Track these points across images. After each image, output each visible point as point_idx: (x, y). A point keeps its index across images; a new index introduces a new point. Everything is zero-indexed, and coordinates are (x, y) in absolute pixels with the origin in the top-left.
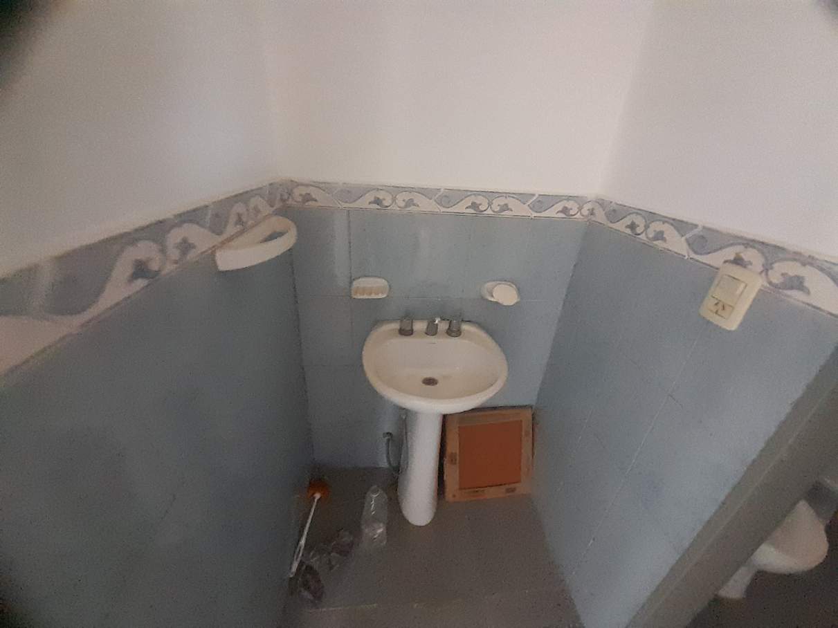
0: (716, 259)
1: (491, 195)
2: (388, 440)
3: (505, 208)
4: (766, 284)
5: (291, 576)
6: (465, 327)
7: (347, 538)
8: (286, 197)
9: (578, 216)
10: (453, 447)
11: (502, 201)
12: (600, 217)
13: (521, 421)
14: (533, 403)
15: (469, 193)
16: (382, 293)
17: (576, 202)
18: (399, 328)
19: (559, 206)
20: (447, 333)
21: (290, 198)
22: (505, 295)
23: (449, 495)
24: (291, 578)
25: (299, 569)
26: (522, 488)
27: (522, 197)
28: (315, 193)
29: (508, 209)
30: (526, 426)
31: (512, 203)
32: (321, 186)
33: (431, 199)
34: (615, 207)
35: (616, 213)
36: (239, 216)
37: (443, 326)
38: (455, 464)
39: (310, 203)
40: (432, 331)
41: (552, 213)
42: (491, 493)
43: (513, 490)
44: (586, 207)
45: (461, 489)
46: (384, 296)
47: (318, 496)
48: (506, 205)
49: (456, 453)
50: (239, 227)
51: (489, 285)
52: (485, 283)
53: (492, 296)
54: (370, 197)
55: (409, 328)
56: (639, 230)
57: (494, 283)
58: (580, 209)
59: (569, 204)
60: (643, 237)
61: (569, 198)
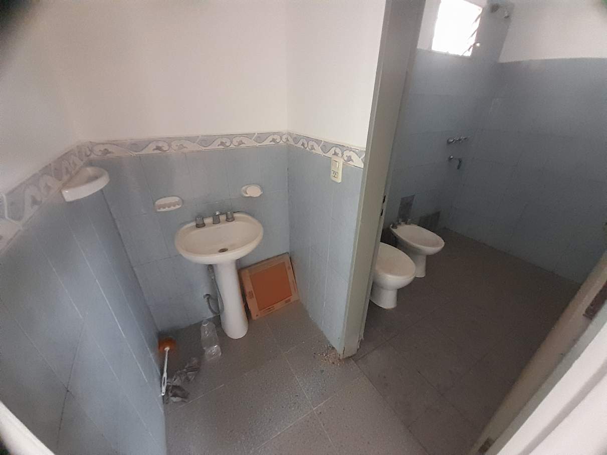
0: (329, 154)
1: (231, 137)
2: (208, 299)
3: (241, 143)
4: (344, 161)
5: (163, 395)
6: (236, 215)
7: (195, 361)
8: (89, 153)
9: (281, 142)
10: (249, 288)
11: (238, 139)
12: (291, 142)
13: (284, 263)
14: (288, 251)
15: (217, 137)
16: (178, 205)
17: (278, 135)
18: (195, 224)
19: (270, 138)
20: (227, 220)
21: (92, 153)
22: (254, 192)
23: (254, 317)
24: (163, 396)
25: (167, 390)
26: (293, 298)
27: (248, 136)
28: (111, 148)
29: (243, 143)
30: (288, 264)
31: (244, 140)
32: (115, 143)
33: (194, 142)
34: (295, 136)
35: (296, 139)
36: (67, 169)
37: (223, 218)
38: (253, 297)
39: (108, 155)
40: (216, 221)
41: (267, 142)
42: (278, 306)
43: (289, 300)
44: (284, 137)
45: (260, 310)
46: (180, 206)
47: (167, 349)
48: (241, 141)
49: (252, 291)
50: (69, 175)
51: (244, 188)
52: (242, 187)
53: (247, 194)
54: (153, 146)
55: (202, 223)
56: (306, 146)
57: (246, 187)
58: (281, 138)
59: (275, 137)
60: (307, 149)
61: (274, 134)
